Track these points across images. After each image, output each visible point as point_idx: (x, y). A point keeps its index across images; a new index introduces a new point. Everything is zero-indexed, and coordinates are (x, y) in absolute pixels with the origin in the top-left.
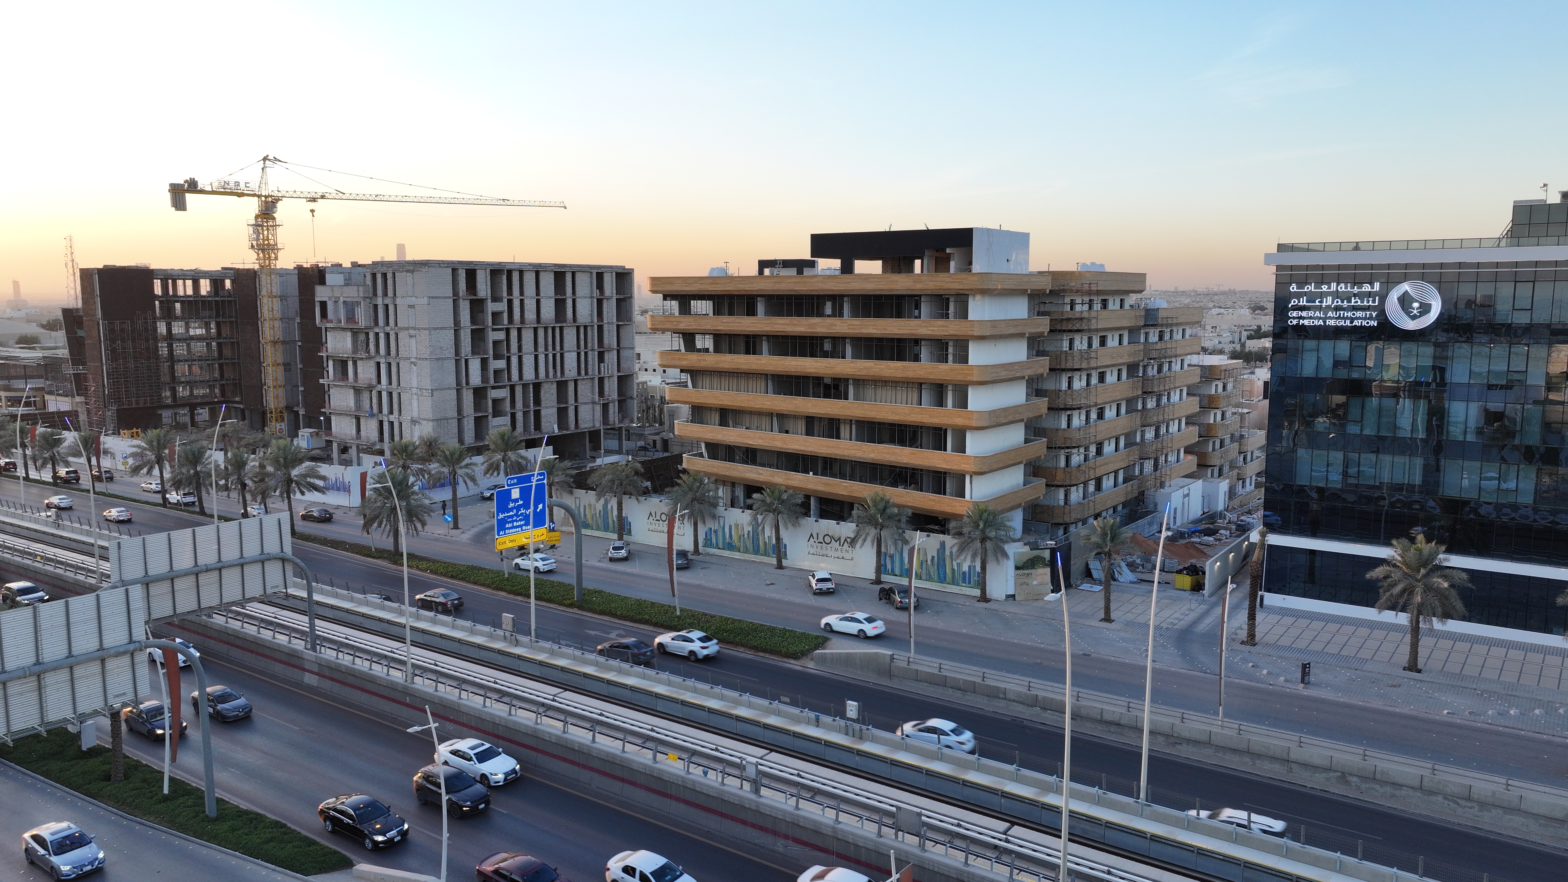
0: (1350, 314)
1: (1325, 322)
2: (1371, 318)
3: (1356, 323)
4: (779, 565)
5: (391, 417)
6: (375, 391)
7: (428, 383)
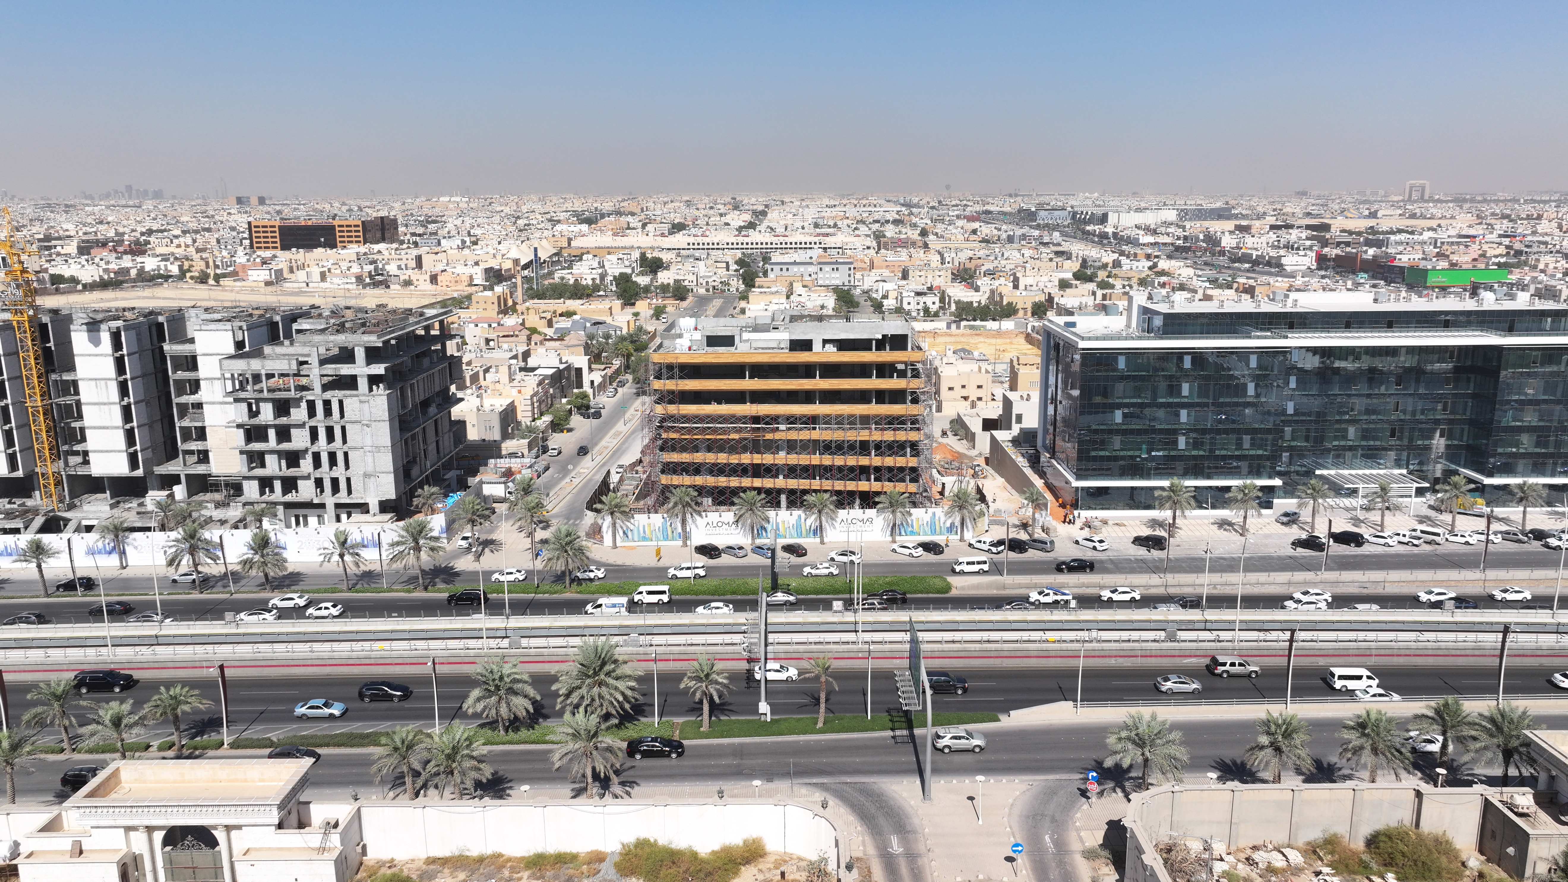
4: (822, 542)
5: (334, 474)
6: (310, 452)
7: (387, 441)
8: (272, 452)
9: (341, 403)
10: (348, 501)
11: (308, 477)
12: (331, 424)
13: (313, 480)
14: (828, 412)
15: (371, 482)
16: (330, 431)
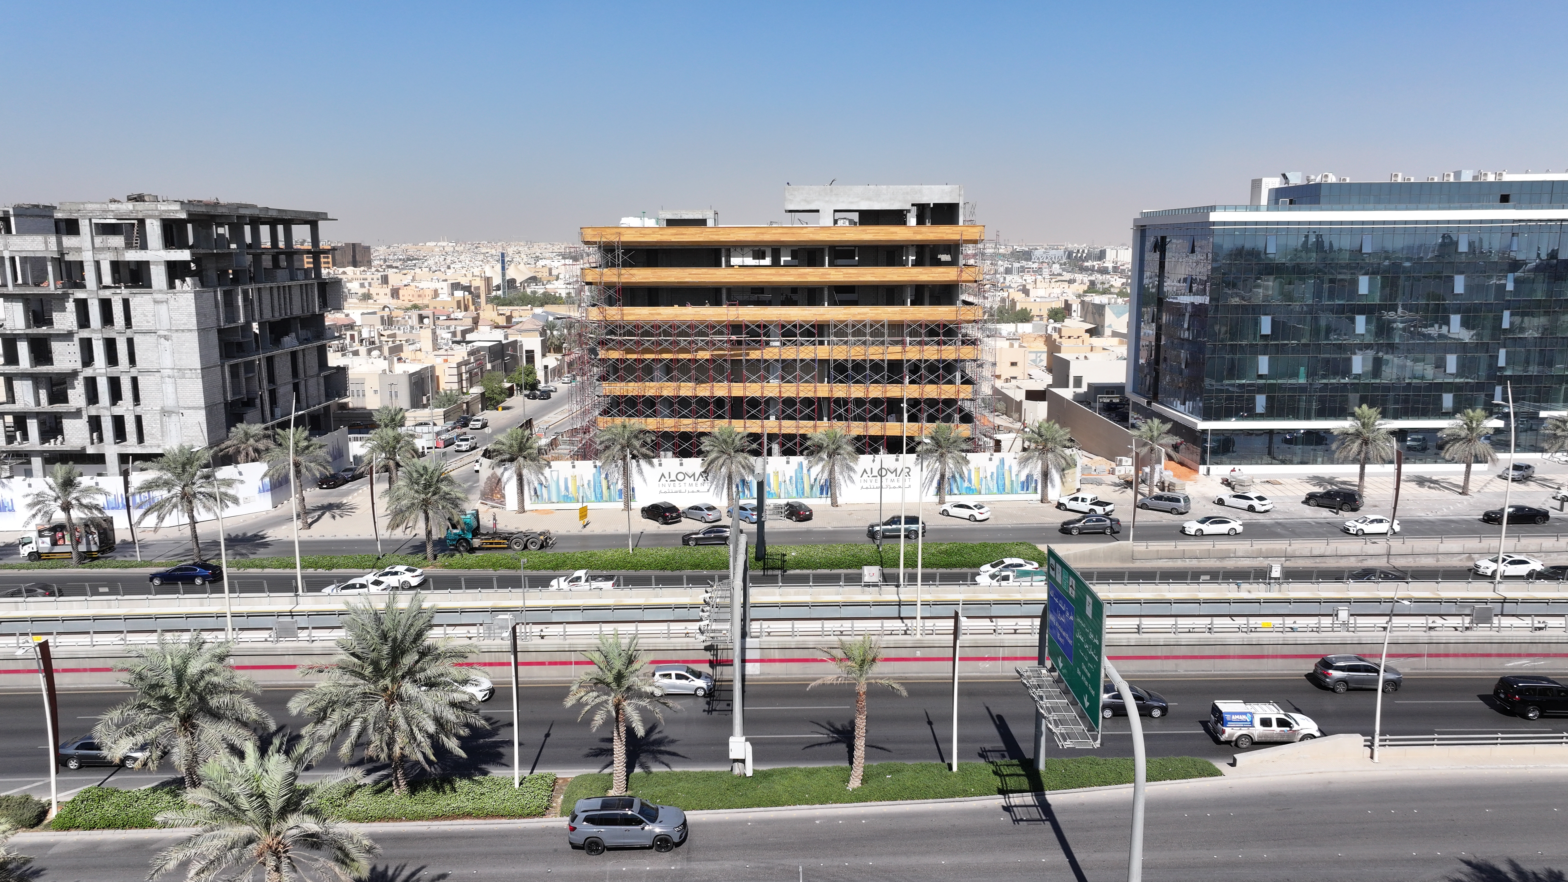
4: (834, 504)
5: (118, 411)
6: (81, 378)
7: (194, 360)
8: (23, 376)
9: (126, 303)
10: (138, 450)
11: (77, 414)
12: (112, 335)
13: (85, 418)
14: (842, 317)
15: (173, 422)
16: (110, 345)
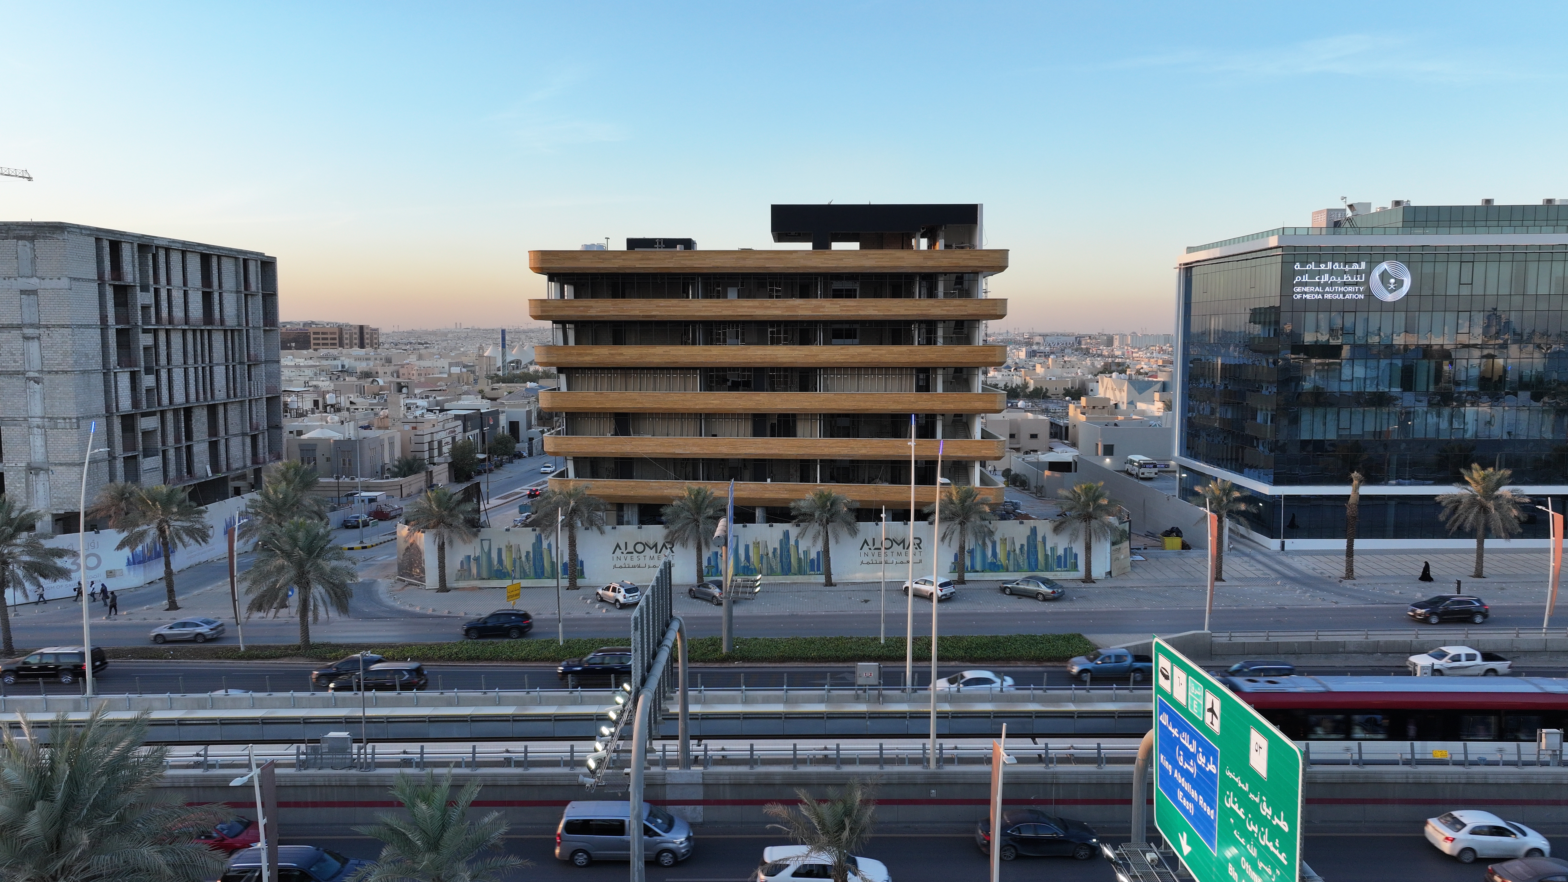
0: (1343, 289)
1: (1323, 296)
2: (1359, 292)
3: (1347, 296)
4: (828, 582)
7: (69, 407)
14: (839, 359)
15: (40, 481)
